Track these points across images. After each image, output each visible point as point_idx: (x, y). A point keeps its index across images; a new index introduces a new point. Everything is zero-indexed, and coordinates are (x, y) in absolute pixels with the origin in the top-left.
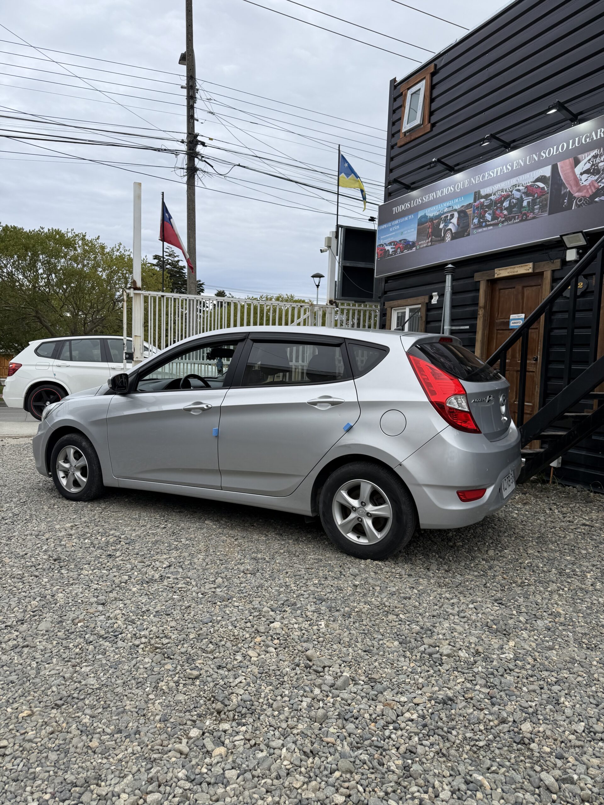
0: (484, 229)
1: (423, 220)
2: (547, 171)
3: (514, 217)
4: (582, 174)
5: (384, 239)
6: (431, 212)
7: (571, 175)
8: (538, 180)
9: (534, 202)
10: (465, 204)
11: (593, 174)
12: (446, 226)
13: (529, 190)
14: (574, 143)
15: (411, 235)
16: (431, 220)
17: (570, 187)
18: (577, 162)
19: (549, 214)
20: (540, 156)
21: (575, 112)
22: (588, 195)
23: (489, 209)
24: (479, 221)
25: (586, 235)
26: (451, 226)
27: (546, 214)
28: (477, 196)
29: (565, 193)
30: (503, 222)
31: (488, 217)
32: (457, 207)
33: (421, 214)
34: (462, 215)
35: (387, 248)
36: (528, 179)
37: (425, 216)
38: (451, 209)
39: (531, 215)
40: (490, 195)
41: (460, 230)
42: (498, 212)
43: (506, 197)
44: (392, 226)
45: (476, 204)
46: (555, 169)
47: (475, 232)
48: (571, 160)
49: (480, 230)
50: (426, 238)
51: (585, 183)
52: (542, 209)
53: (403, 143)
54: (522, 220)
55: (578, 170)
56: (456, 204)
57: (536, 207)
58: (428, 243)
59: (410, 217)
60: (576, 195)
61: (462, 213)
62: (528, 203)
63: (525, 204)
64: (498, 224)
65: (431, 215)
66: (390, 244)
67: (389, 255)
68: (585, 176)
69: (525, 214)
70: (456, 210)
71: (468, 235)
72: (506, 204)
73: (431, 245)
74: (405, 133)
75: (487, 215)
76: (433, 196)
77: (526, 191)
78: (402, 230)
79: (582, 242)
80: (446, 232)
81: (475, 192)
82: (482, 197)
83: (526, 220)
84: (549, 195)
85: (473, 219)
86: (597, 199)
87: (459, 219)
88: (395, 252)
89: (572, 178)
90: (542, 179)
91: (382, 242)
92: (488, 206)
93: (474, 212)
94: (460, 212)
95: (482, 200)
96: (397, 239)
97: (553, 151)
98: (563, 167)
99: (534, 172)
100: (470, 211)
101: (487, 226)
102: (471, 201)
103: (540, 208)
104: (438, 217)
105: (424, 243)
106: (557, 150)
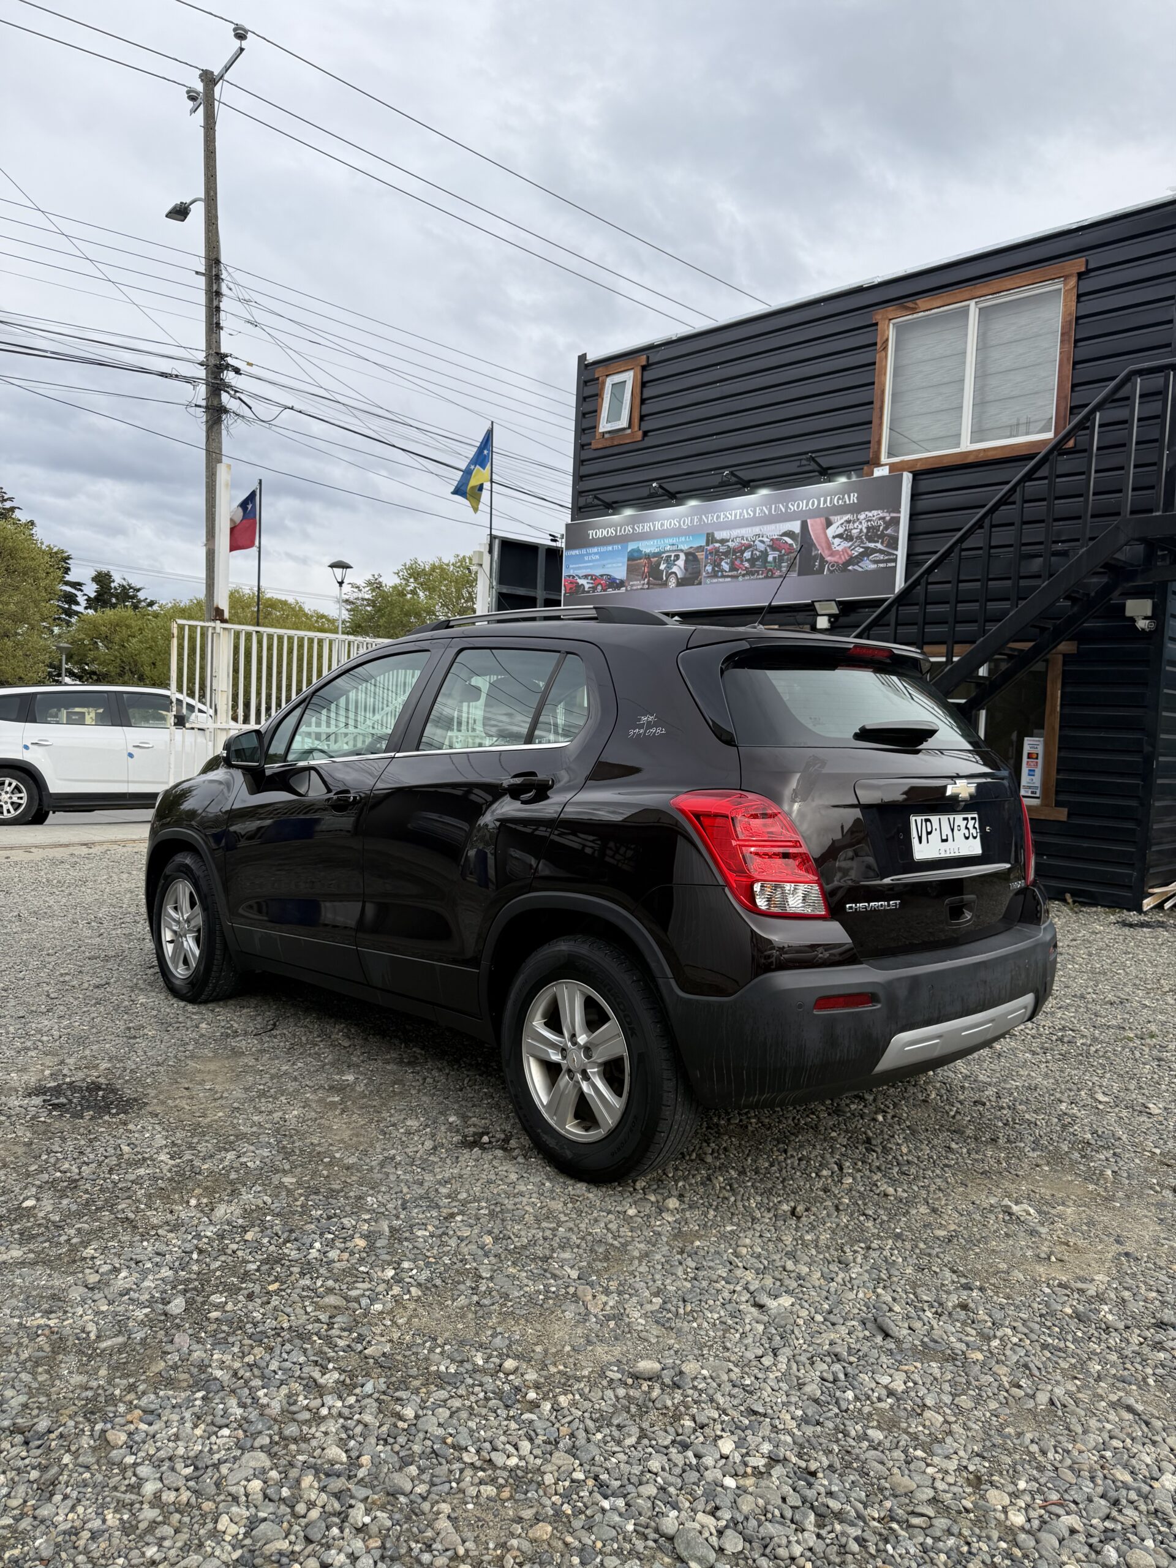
0: (720, 580)
1: (636, 554)
2: (795, 526)
3: (757, 572)
5: (574, 569)
6: (648, 547)
7: (822, 536)
8: (786, 534)
9: (781, 559)
10: (695, 545)
11: (846, 539)
12: (669, 567)
13: (775, 545)
14: (825, 502)
15: (619, 571)
16: (648, 557)
17: (821, 550)
18: (829, 524)
19: (799, 575)
20: (787, 507)
21: (825, 466)
22: (841, 562)
23: (727, 557)
24: (713, 569)
25: (839, 603)
26: (675, 569)
28: (710, 538)
30: (744, 575)
31: (725, 566)
32: (685, 547)
33: (632, 546)
34: (690, 557)
35: (581, 582)
36: (774, 530)
37: (638, 551)
38: (675, 548)
39: (778, 573)
40: (728, 541)
41: (688, 576)
42: (737, 562)
43: (748, 547)
44: (588, 554)
45: (709, 548)
46: (804, 525)
47: (708, 581)
48: (823, 520)
49: (715, 580)
50: (640, 577)
51: (838, 549)
53: (600, 446)
54: (767, 577)
55: (831, 532)
56: (682, 543)
57: (783, 564)
58: (643, 584)
59: (615, 547)
60: (828, 559)
61: (691, 557)
62: (774, 558)
63: (770, 558)
64: (736, 577)
65: (648, 551)
66: (586, 577)
67: (584, 591)
69: (771, 570)
70: (682, 551)
71: (700, 583)
72: (747, 555)
73: (647, 589)
74: (603, 433)
75: (723, 563)
76: (650, 527)
77: (771, 544)
78: (604, 562)
79: (835, 610)
80: (669, 575)
81: (708, 534)
82: (717, 541)
83: (771, 577)
85: (705, 566)
86: (850, 568)
87: (686, 561)
88: (594, 589)
89: (823, 540)
90: (789, 534)
91: (571, 572)
92: (723, 553)
93: (707, 557)
94: (687, 554)
95: (717, 545)
96: (598, 572)
97: (803, 505)
98: (814, 526)
99: (781, 524)
100: (701, 555)
101: (723, 576)
102: (703, 543)
104: (658, 555)
106: (807, 505)
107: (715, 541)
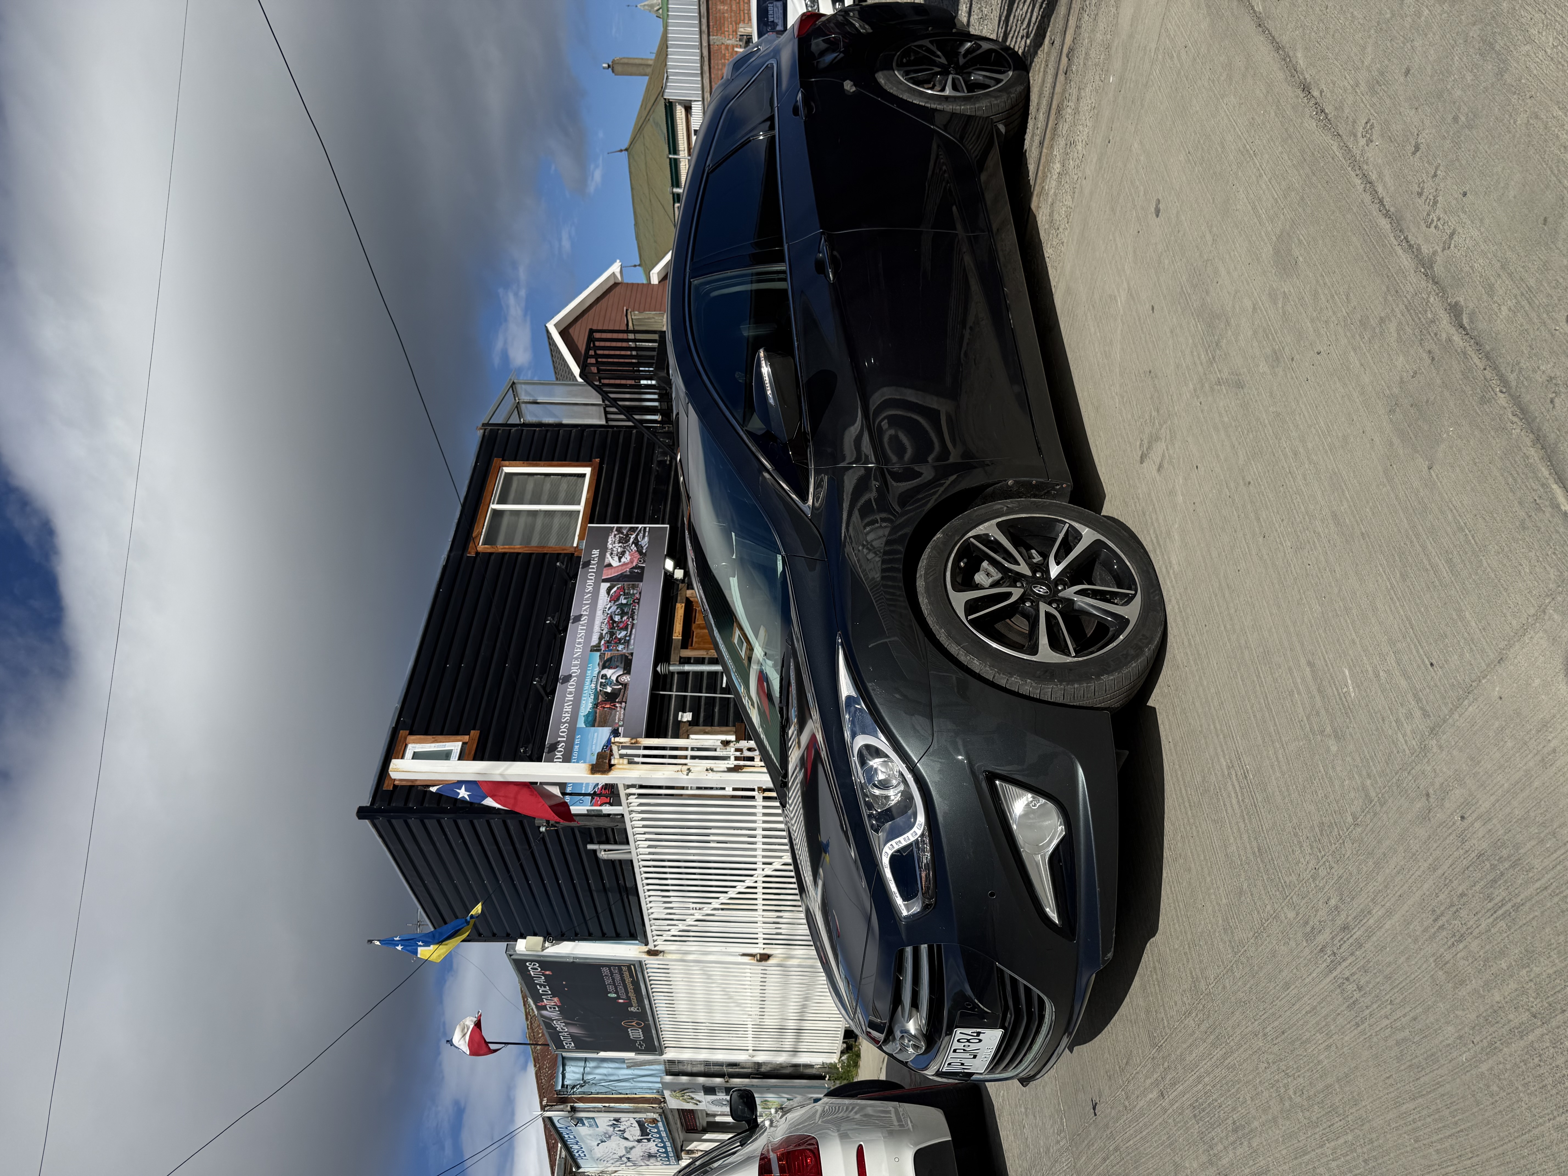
0: (633, 637)
1: (590, 718)
2: (605, 586)
3: (633, 609)
4: (620, 561)
6: (587, 706)
7: (616, 569)
8: (608, 593)
9: (626, 594)
10: (598, 661)
11: (623, 555)
12: (610, 683)
13: (614, 599)
14: (593, 568)
15: (602, 736)
16: (596, 705)
17: (627, 569)
18: (610, 565)
19: (642, 581)
20: (588, 593)
22: (639, 557)
23: (615, 634)
24: (622, 644)
26: (614, 678)
27: (641, 584)
28: (596, 648)
29: (630, 572)
30: (633, 620)
31: (622, 635)
32: (597, 669)
33: (581, 724)
34: (607, 664)
36: (603, 601)
37: (587, 716)
38: (595, 680)
39: (637, 596)
40: (602, 634)
41: (623, 665)
42: (621, 625)
43: (611, 618)
45: (603, 649)
46: (605, 581)
47: (631, 647)
48: (605, 569)
49: (632, 641)
50: (614, 711)
51: (628, 559)
52: (634, 587)
54: (638, 603)
55: (615, 563)
56: (592, 673)
57: (631, 592)
58: (621, 707)
59: (577, 742)
60: (634, 564)
62: (625, 599)
63: (624, 602)
64: (633, 625)
65: (590, 705)
68: (623, 560)
69: (634, 601)
70: (599, 672)
71: (632, 654)
72: (617, 618)
73: (626, 703)
75: (619, 637)
76: (568, 706)
77: (613, 602)
78: (589, 753)
80: (618, 682)
81: (591, 651)
82: (600, 643)
83: (639, 600)
84: (625, 583)
85: (618, 651)
86: (644, 551)
87: (610, 668)
89: (620, 568)
90: (610, 589)
92: (611, 637)
93: (611, 650)
94: (604, 667)
95: (603, 642)
97: (590, 582)
98: (608, 574)
100: (608, 655)
101: (630, 636)
102: (598, 654)
103: (634, 589)
104: (597, 693)
105: (619, 714)
106: (591, 579)
107: (598, 645)
